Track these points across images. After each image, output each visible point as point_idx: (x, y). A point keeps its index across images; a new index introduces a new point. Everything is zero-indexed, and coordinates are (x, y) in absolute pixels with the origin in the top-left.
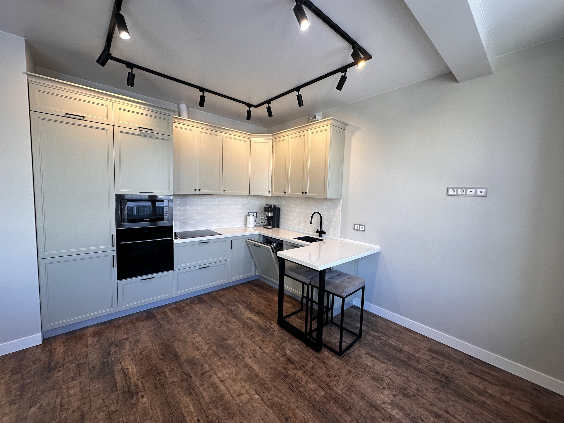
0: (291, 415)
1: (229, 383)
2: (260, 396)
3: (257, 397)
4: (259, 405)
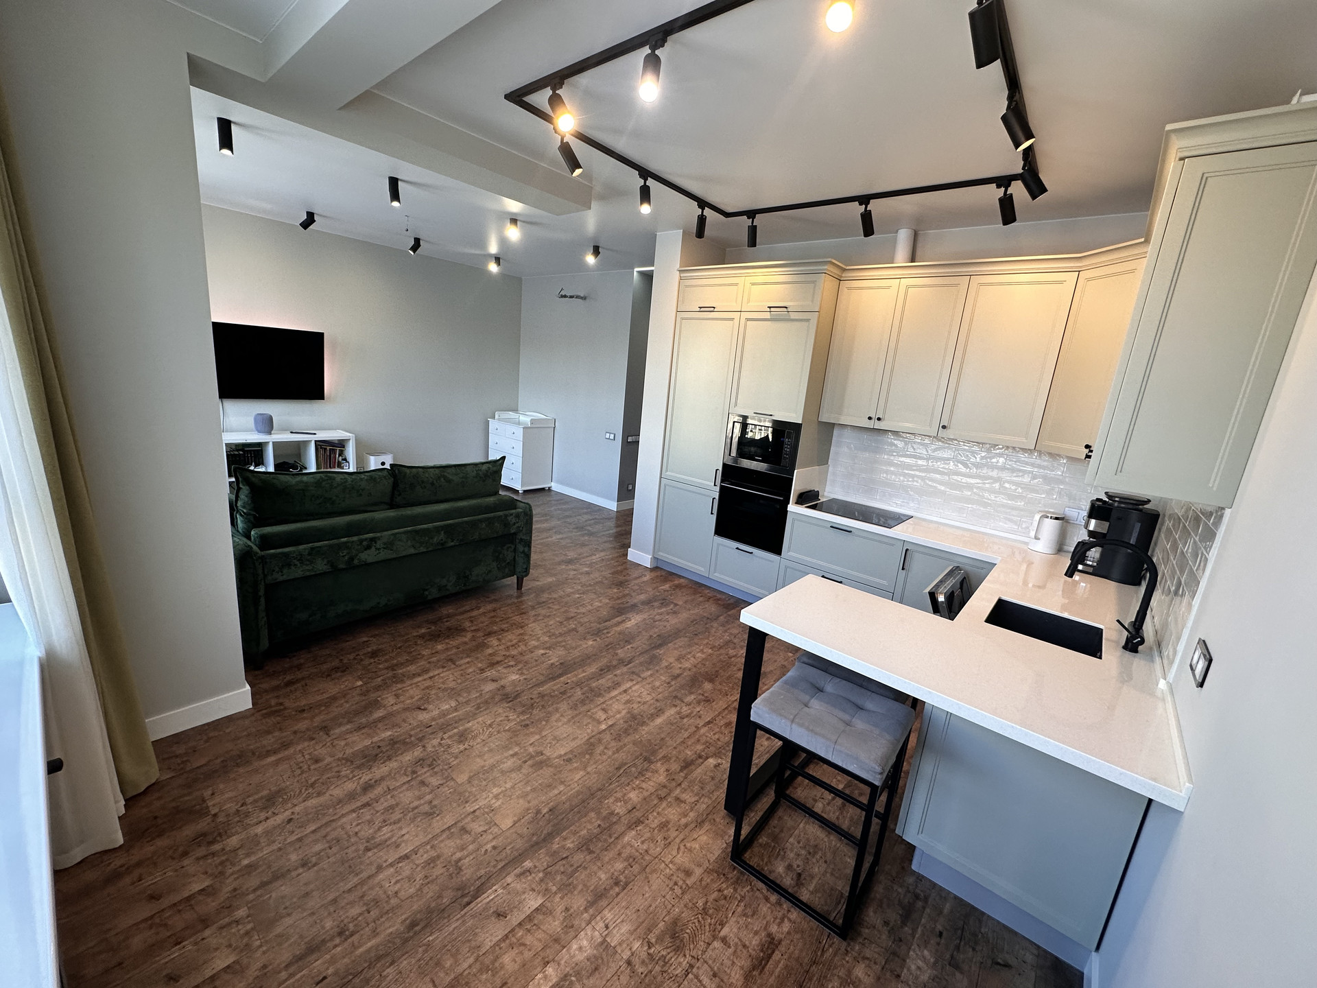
0: (575, 765)
1: (625, 697)
2: (604, 730)
3: (603, 727)
4: (589, 731)
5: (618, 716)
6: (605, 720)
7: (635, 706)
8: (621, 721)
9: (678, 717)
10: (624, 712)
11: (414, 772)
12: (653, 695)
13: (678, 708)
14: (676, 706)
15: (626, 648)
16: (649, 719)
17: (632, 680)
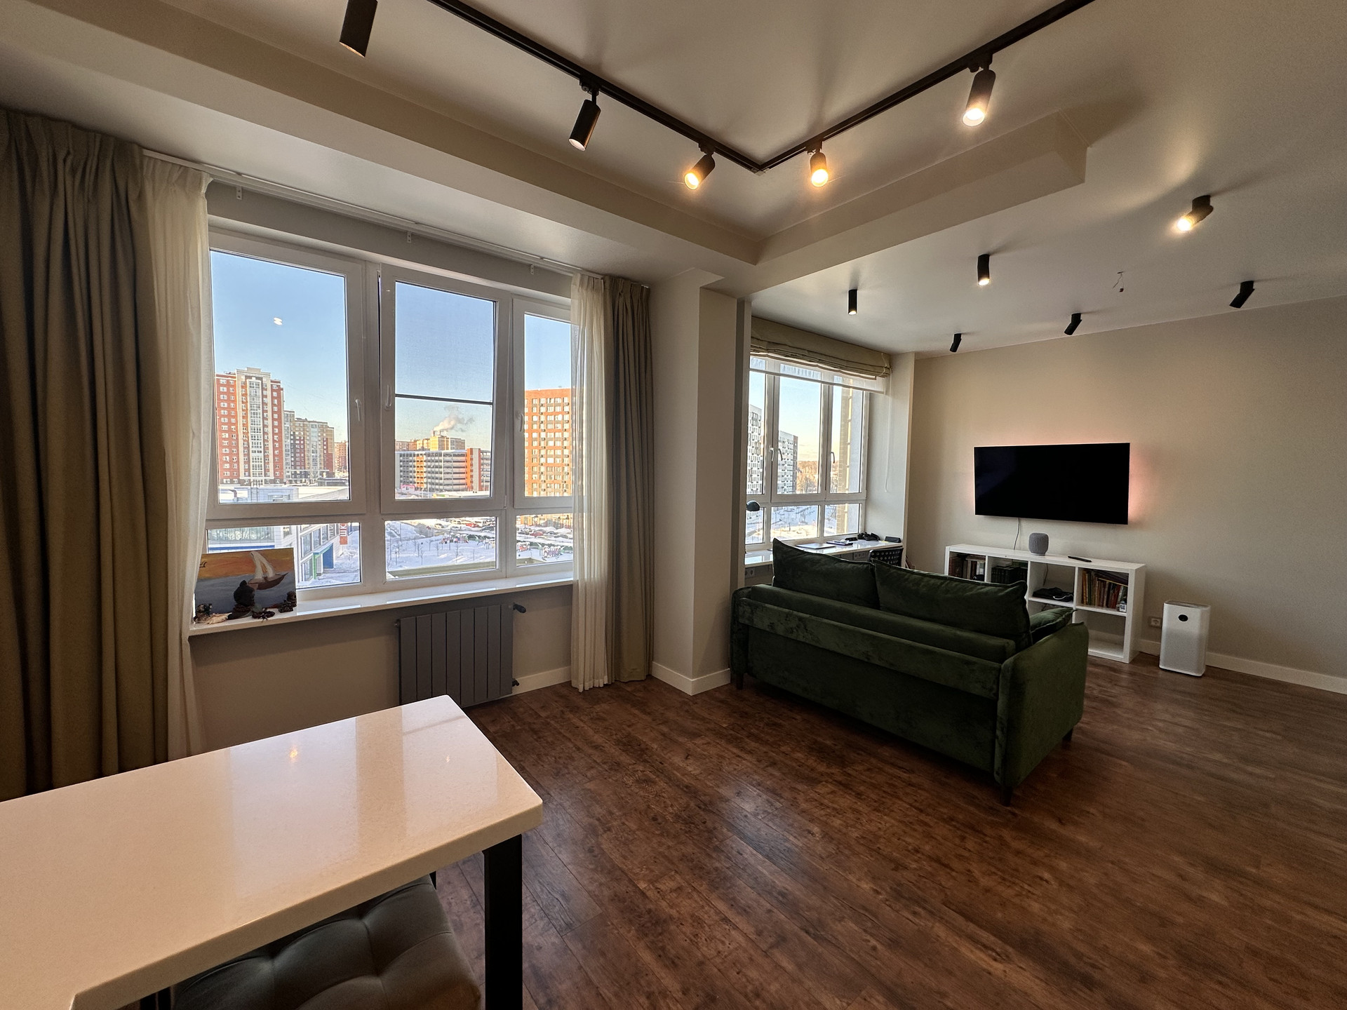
5: (664, 904)
6: (657, 888)
7: (688, 929)
8: (651, 906)
9: (654, 988)
10: (673, 912)
11: (605, 763)
12: (718, 960)
13: (679, 995)
14: (685, 992)
15: (868, 937)
16: (653, 942)
17: (759, 933)
